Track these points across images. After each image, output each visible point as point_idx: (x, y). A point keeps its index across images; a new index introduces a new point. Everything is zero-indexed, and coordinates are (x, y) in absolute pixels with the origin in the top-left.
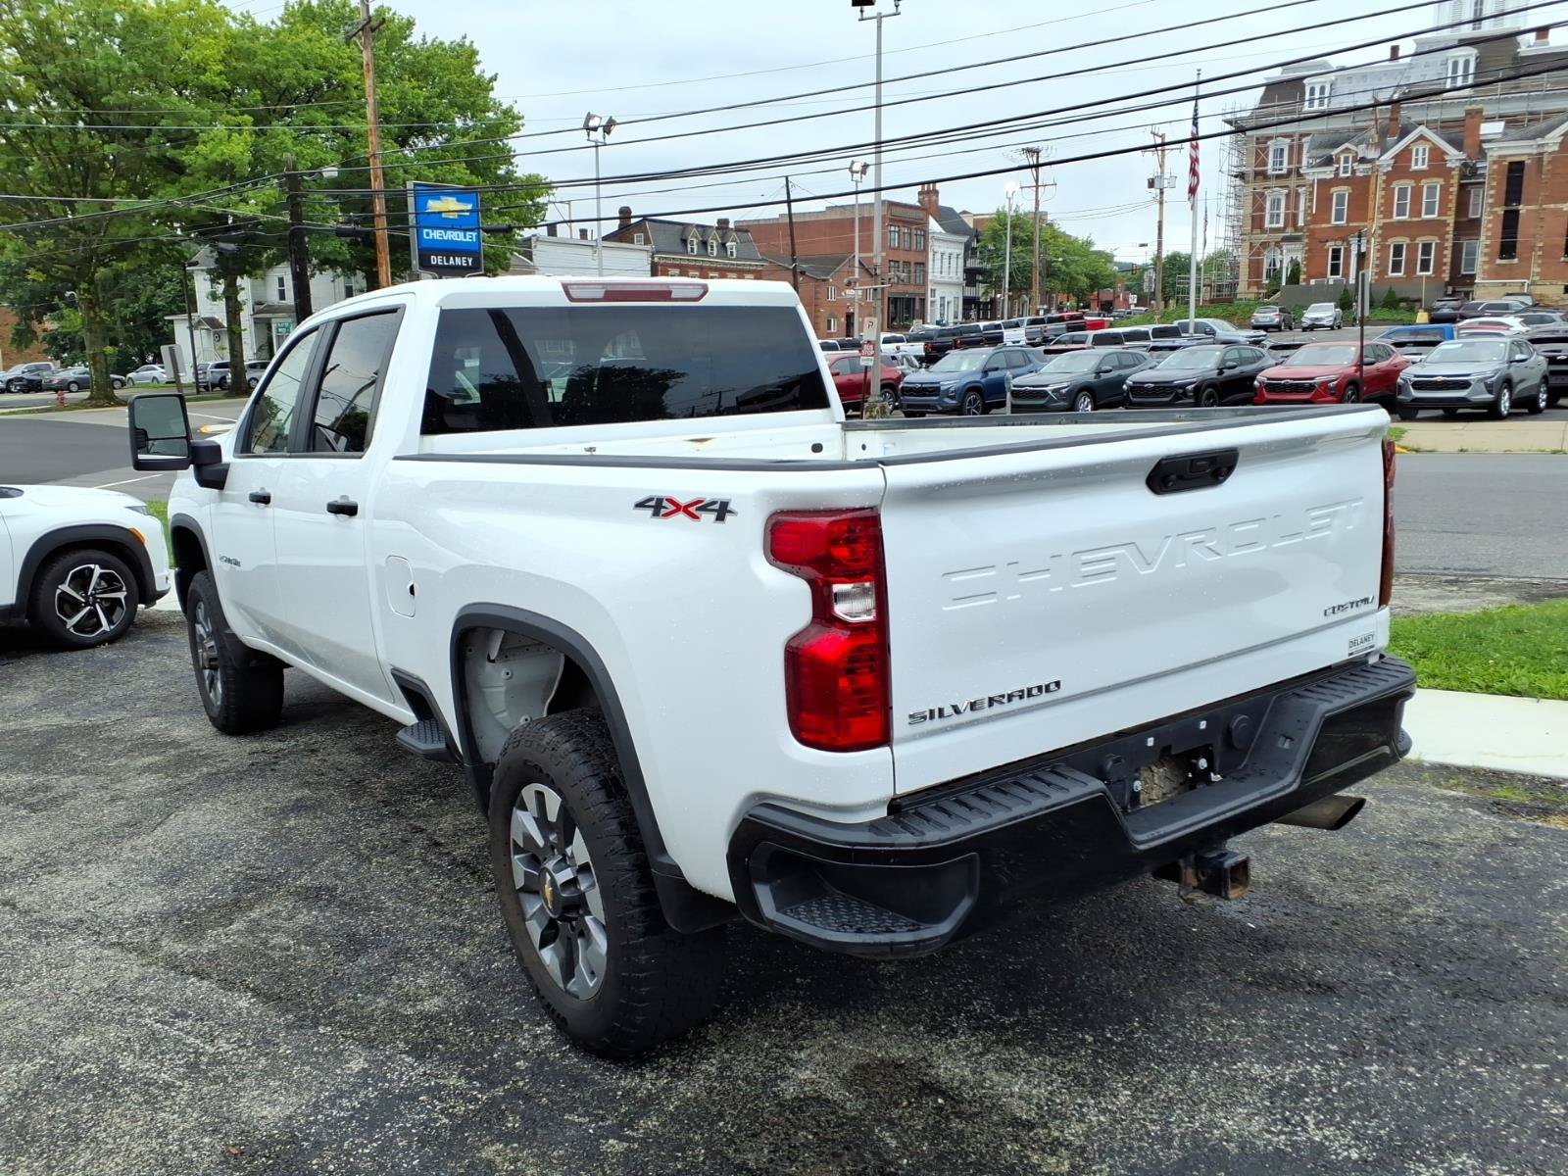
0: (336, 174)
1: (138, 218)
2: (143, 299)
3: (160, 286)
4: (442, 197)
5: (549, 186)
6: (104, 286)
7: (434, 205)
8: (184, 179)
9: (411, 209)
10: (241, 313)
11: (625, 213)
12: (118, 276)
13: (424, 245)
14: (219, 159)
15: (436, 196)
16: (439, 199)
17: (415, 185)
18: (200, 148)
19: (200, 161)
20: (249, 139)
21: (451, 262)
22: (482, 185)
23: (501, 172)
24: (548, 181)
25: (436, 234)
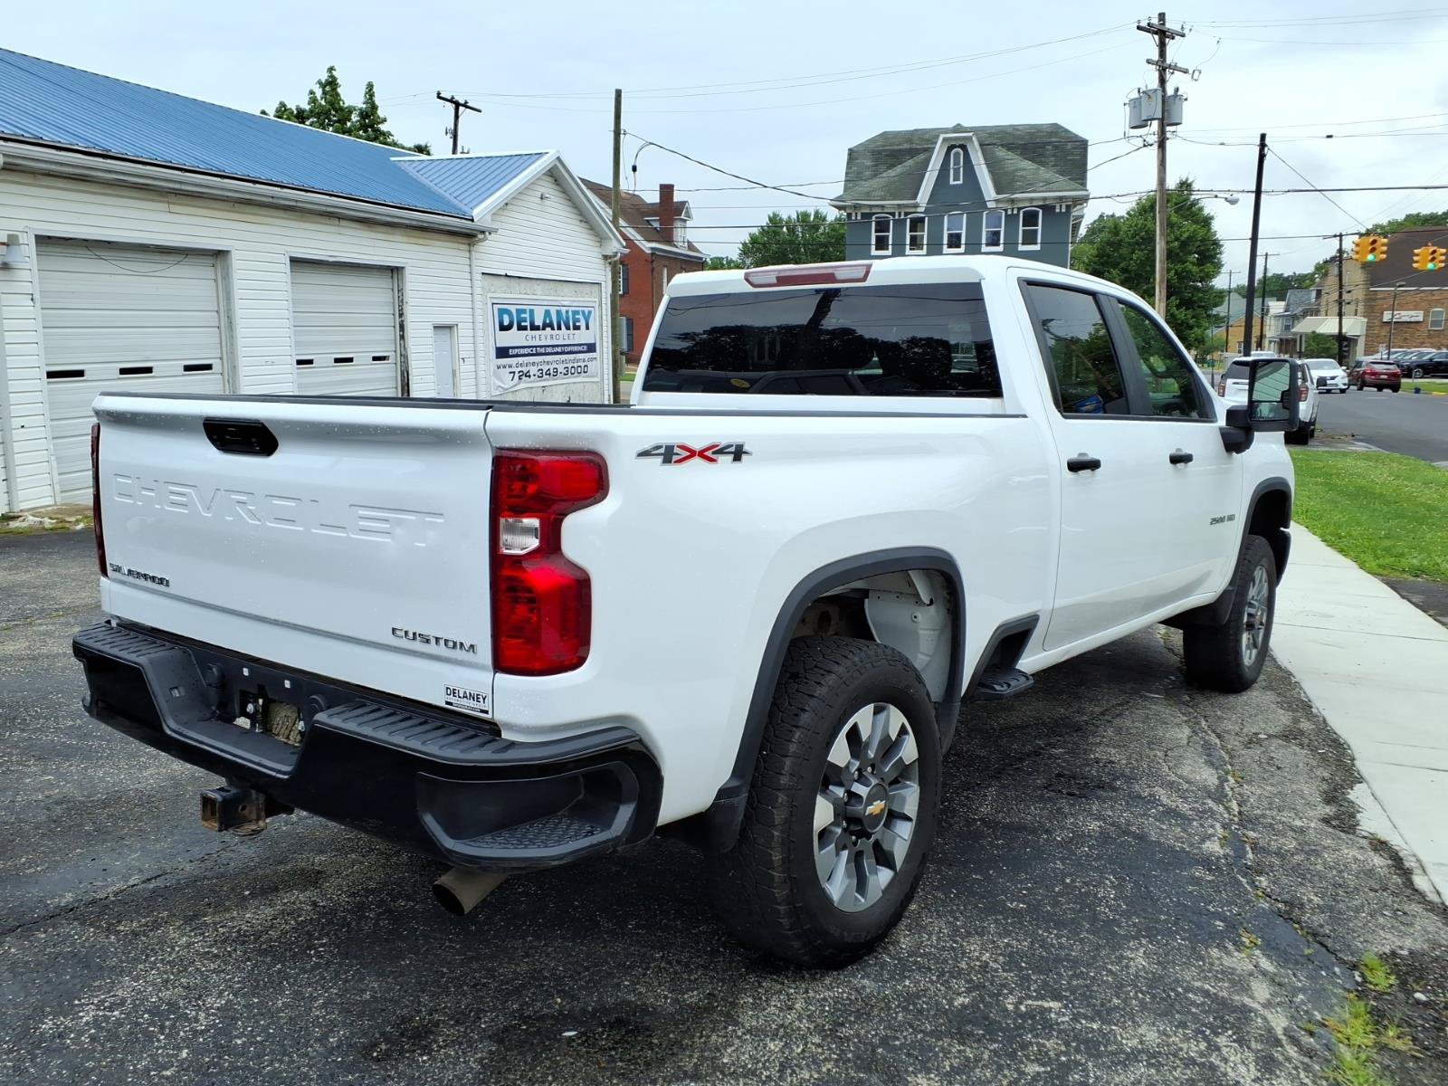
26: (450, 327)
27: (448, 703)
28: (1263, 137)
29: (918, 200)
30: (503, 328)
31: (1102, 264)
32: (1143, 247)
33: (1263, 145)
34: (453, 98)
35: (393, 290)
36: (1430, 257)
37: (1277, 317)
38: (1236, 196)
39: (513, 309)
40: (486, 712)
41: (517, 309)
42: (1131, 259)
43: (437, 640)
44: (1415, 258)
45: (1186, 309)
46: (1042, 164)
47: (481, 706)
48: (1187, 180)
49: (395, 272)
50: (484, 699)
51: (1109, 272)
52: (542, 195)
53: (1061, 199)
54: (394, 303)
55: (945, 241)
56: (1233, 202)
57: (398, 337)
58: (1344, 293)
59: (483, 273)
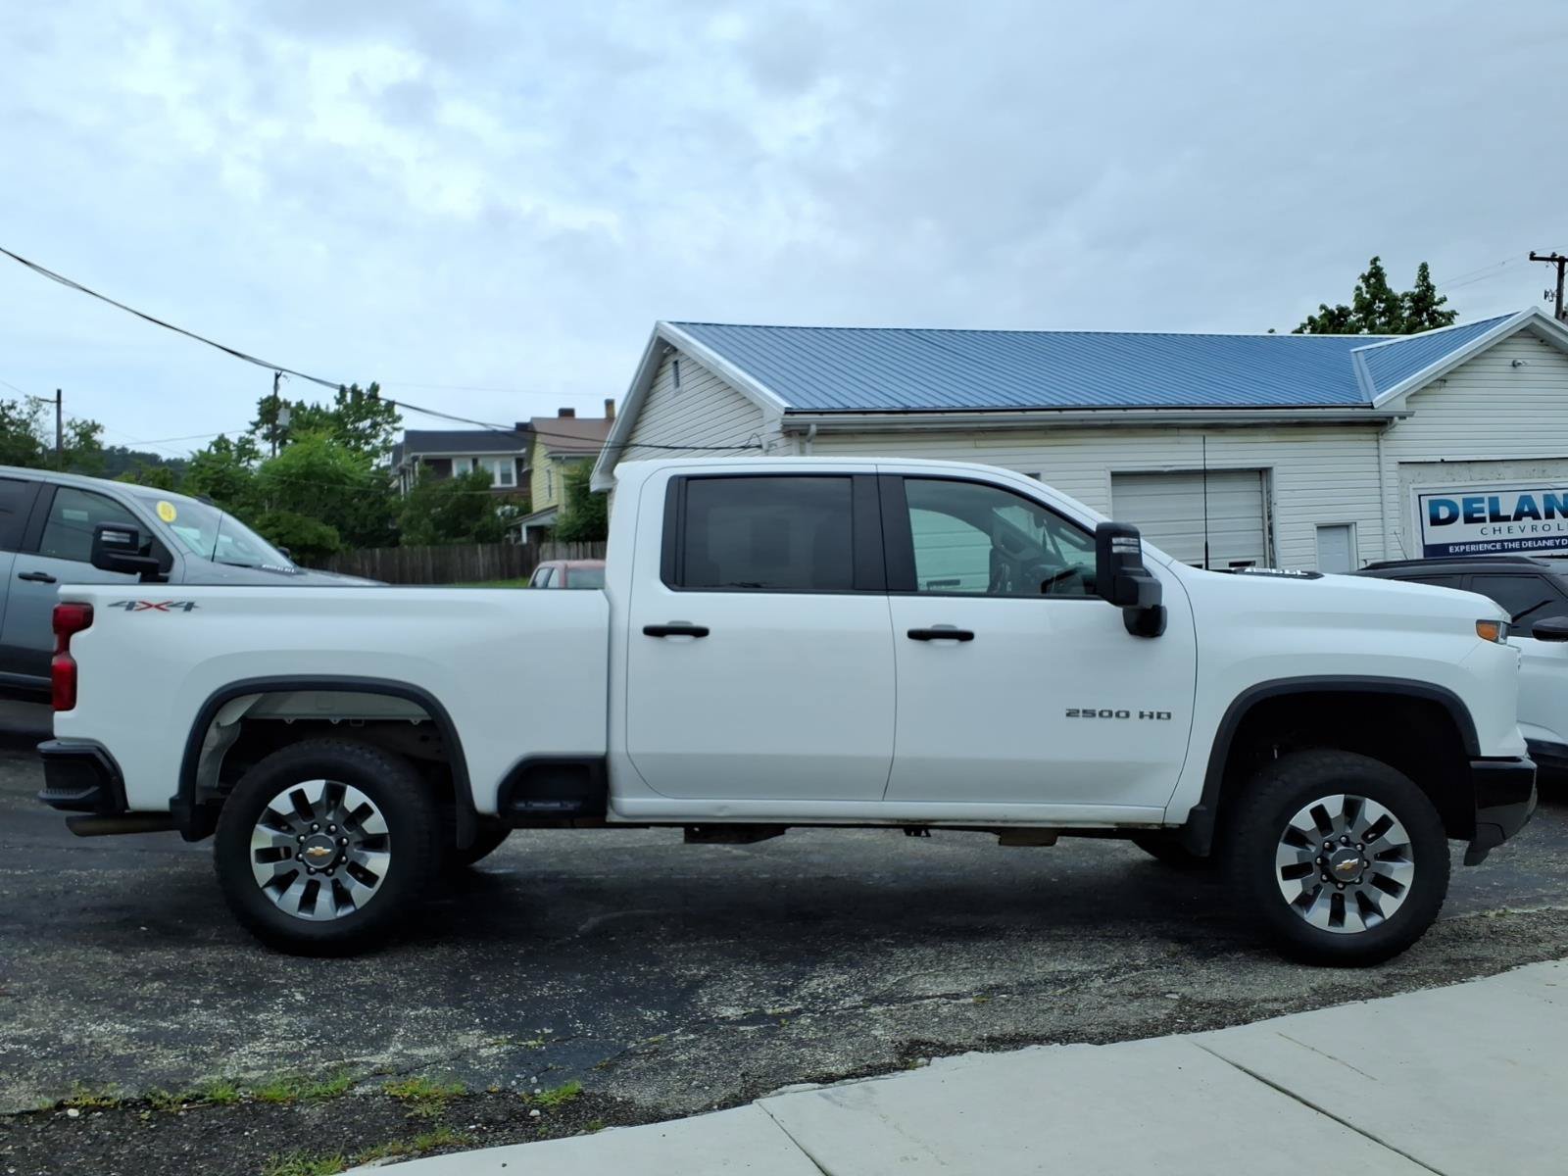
26: (1347, 526)
30: (1436, 521)
34: (1554, 255)
35: (1262, 492)
39: (1458, 500)
41: (1464, 499)
49: (1263, 473)
52: (1514, 362)
54: (1262, 505)
57: (1267, 542)
59: (1401, 463)
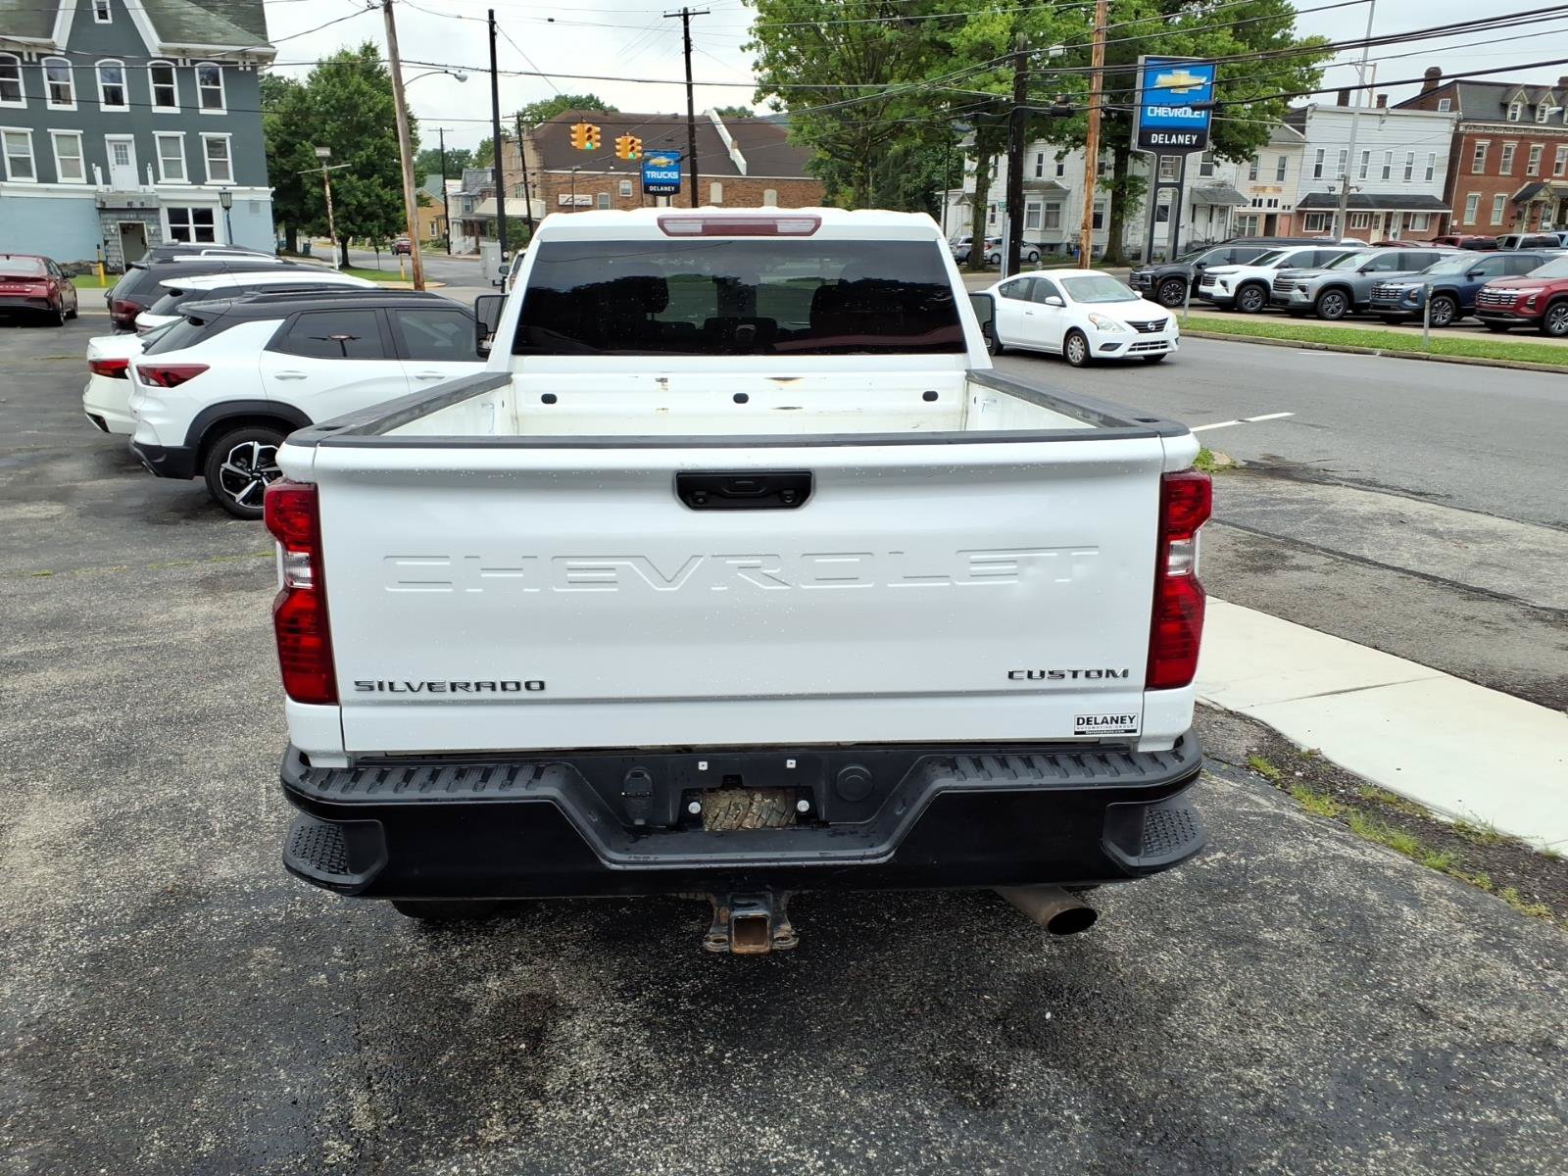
0: (1061, 52)
1: (906, 99)
2: (924, 174)
3: (940, 162)
4: (1174, 71)
5: (1330, 49)
6: (895, 163)
7: (1163, 80)
8: (951, 61)
9: (1139, 86)
10: (990, 190)
11: (1433, 75)
12: (907, 153)
13: (1146, 123)
14: (980, 40)
15: (1168, 71)
16: (1171, 73)
17: (1147, 59)
18: (966, 30)
19: (964, 42)
20: (1011, 18)
21: (1174, 140)
22: (1250, 53)
23: (1277, 36)
24: (1331, 42)
25: (1161, 112)
27: (1076, 733)
28: (491, 13)
29: (55, 38)
31: (291, 134)
32: (335, 117)
33: (492, 23)
36: (630, 147)
37: (456, 196)
38: (463, 73)
40: (1134, 731)
42: (324, 130)
43: (1075, 674)
44: (618, 147)
45: (392, 189)
46: (212, 8)
47: (1128, 726)
48: (371, 44)
50: (1131, 720)
51: (301, 144)
53: (243, 54)
55: (102, 98)
56: (462, 79)
58: (528, 175)
